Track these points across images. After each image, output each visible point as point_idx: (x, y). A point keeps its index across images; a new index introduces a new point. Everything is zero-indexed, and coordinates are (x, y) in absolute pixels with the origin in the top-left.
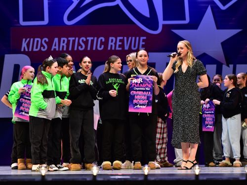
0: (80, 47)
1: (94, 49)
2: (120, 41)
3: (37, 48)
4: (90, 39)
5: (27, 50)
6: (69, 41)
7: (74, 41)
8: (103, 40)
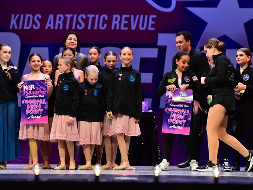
0: (78, 26)
1: (95, 28)
2: (126, 19)
3: (28, 25)
4: (91, 16)
5: (16, 28)
6: (66, 19)
7: (72, 19)
8: (106, 18)
